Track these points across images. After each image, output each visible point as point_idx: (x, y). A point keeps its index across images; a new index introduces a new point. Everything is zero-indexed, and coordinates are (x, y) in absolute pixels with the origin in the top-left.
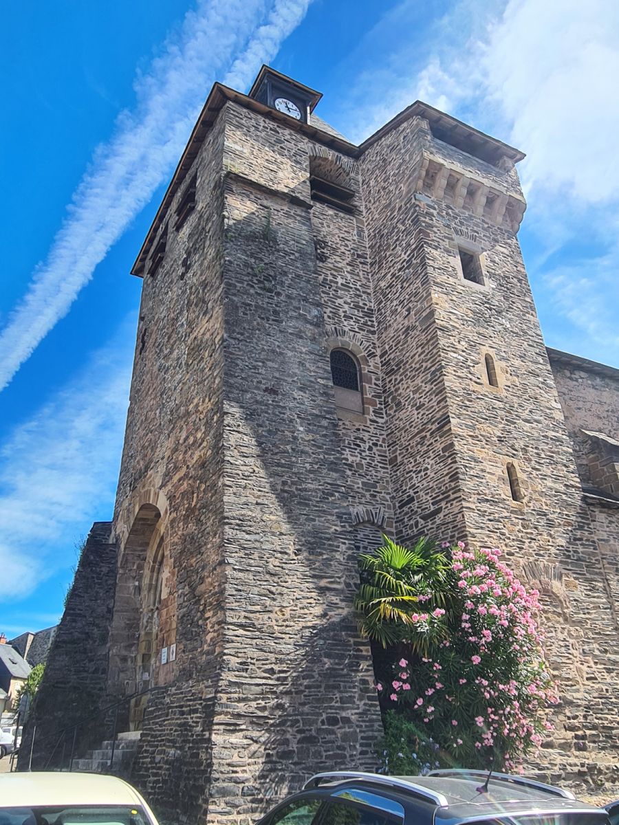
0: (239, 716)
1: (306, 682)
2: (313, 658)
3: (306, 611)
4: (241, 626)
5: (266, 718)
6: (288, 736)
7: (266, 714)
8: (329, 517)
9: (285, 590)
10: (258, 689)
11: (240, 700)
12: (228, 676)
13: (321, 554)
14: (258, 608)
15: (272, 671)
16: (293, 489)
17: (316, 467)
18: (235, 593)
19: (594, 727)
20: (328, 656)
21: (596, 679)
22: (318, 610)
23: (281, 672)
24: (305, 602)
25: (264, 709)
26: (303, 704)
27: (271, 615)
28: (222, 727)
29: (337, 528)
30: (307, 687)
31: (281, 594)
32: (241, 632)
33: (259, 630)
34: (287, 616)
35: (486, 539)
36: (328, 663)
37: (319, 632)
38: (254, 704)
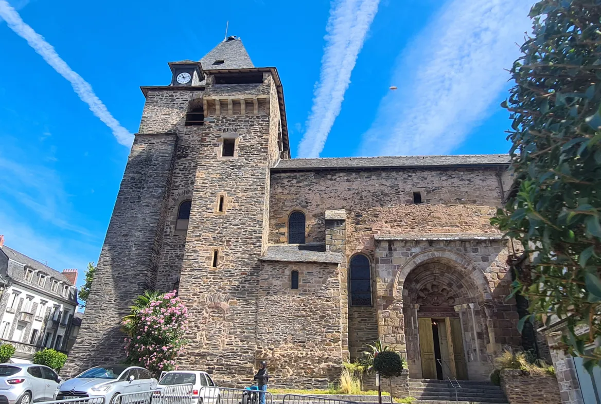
0: (76, 358)
1: (101, 347)
2: (107, 339)
3: (112, 322)
4: (86, 329)
5: (84, 358)
6: (89, 364)
7: (84, 357)
8: (134, 285)
9: (106, 315)
10: (84, 349)
11: (77, 353)
12: (76, 345)
13: (125, 300)
14: (93, 322)
15: (91, 344)
16: (122, 276)
17: (135, 264)
18: (86, 317)
19: (222, 365)
20: (113, 338)
21: (232, 344)
22: (117, 322)
23: (94, 343)
24: (112, 319)
25: (84, 355)
26: (98, 354)
27: (97, 324)
28: (69, 361)
29: (136, 289)
30: (101, 349)
31: (103, 317)
32: (85, 331)
33: (92, 330)
34: (104, 324)
35: (189, 287)
36: (112, 340)
37: (114, 329)
38: (81, 354)
